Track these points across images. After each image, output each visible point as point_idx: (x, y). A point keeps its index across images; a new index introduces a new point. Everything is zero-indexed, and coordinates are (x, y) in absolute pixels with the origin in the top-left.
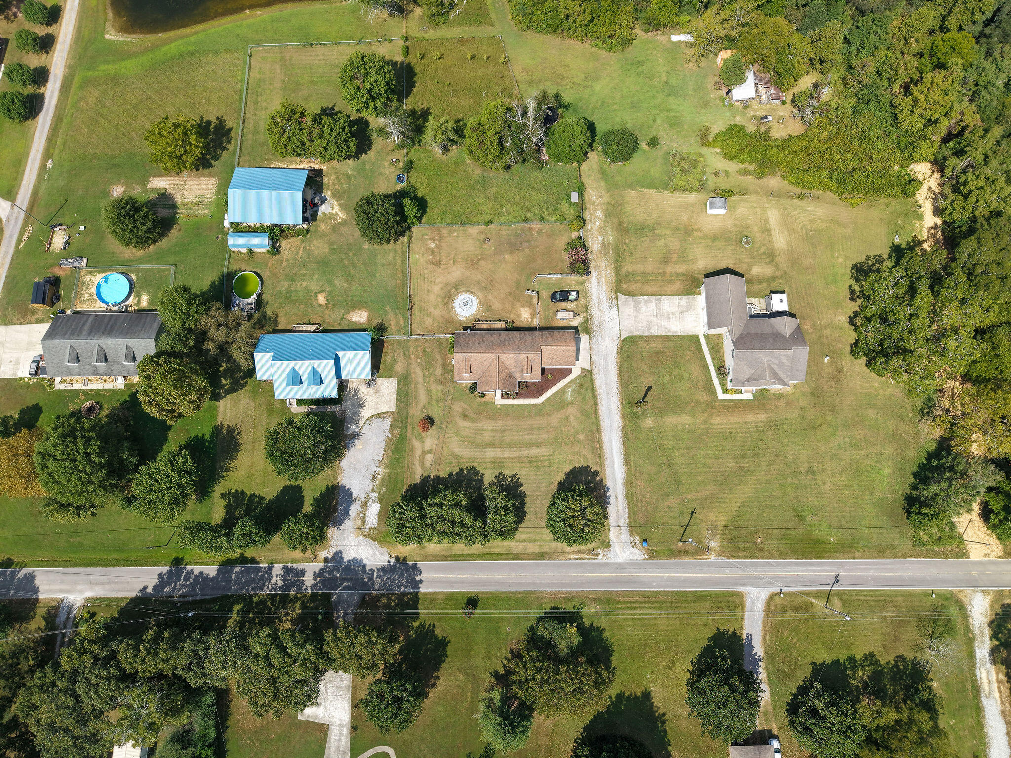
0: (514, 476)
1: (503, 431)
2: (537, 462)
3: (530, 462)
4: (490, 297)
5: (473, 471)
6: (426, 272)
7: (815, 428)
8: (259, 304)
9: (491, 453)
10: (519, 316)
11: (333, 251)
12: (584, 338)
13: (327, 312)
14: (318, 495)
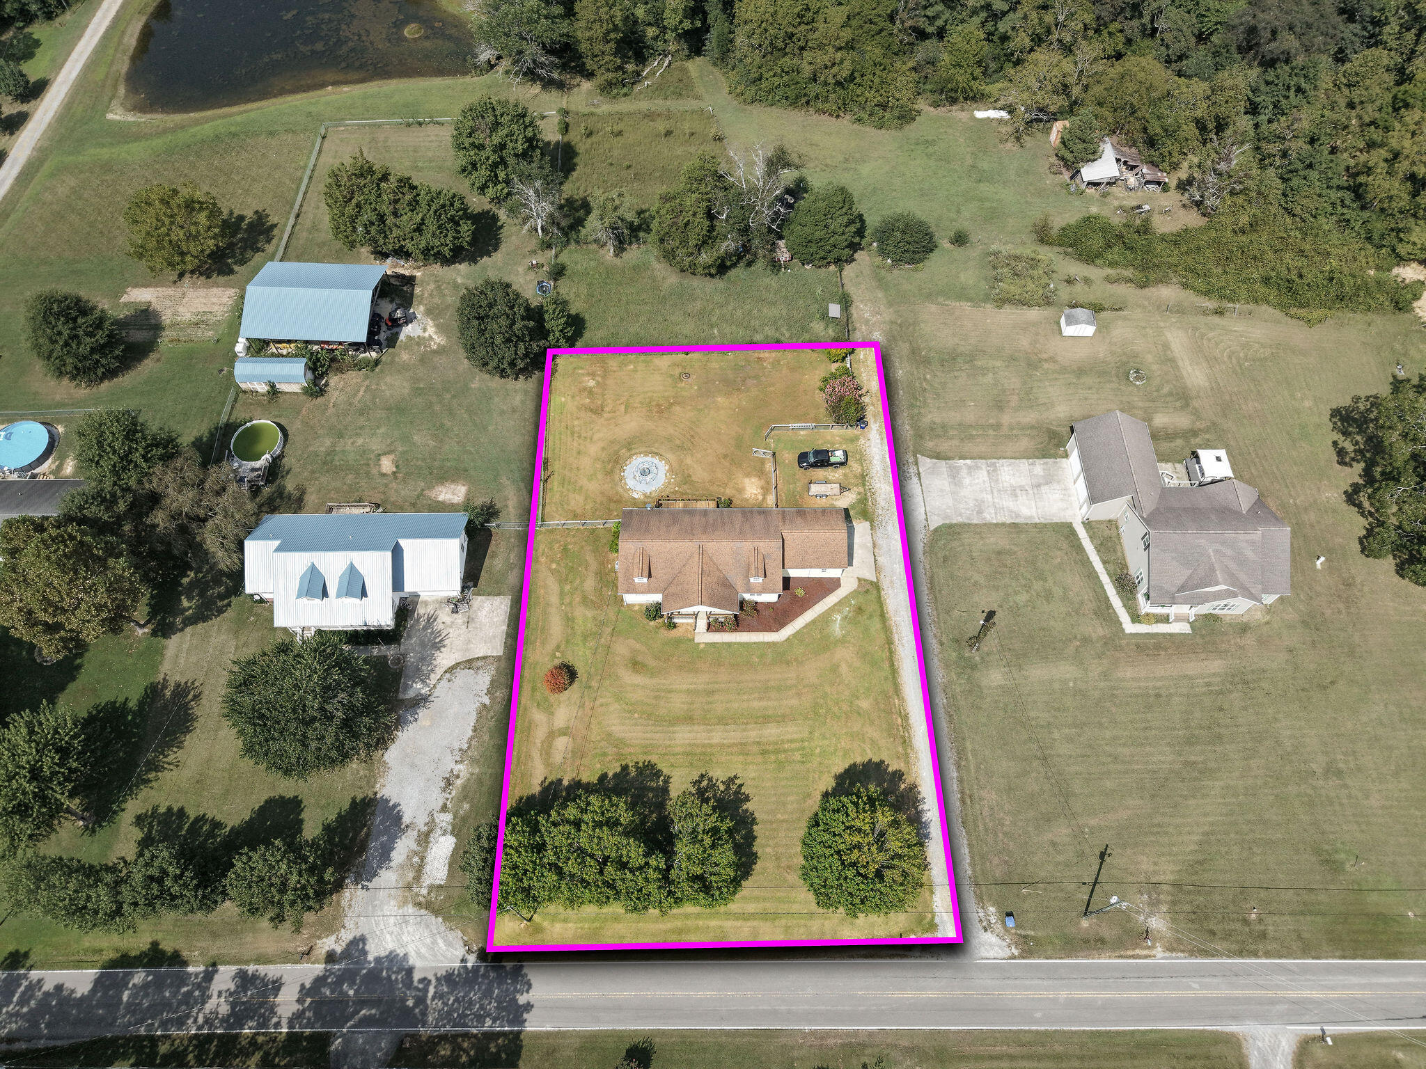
0: (732, 780)
1: (712, 692)
2: (777, 752)
3: (764, 753)
4: (689, 461)
5: (649, 770)
6: (576, 422)
7: (1325, 688)
8: (274, 471)
9: (684, 736)
10: (741, 490)
11: (417, 391)
12: (861, 527)
13: (394, 485)
14: (332, 817)
